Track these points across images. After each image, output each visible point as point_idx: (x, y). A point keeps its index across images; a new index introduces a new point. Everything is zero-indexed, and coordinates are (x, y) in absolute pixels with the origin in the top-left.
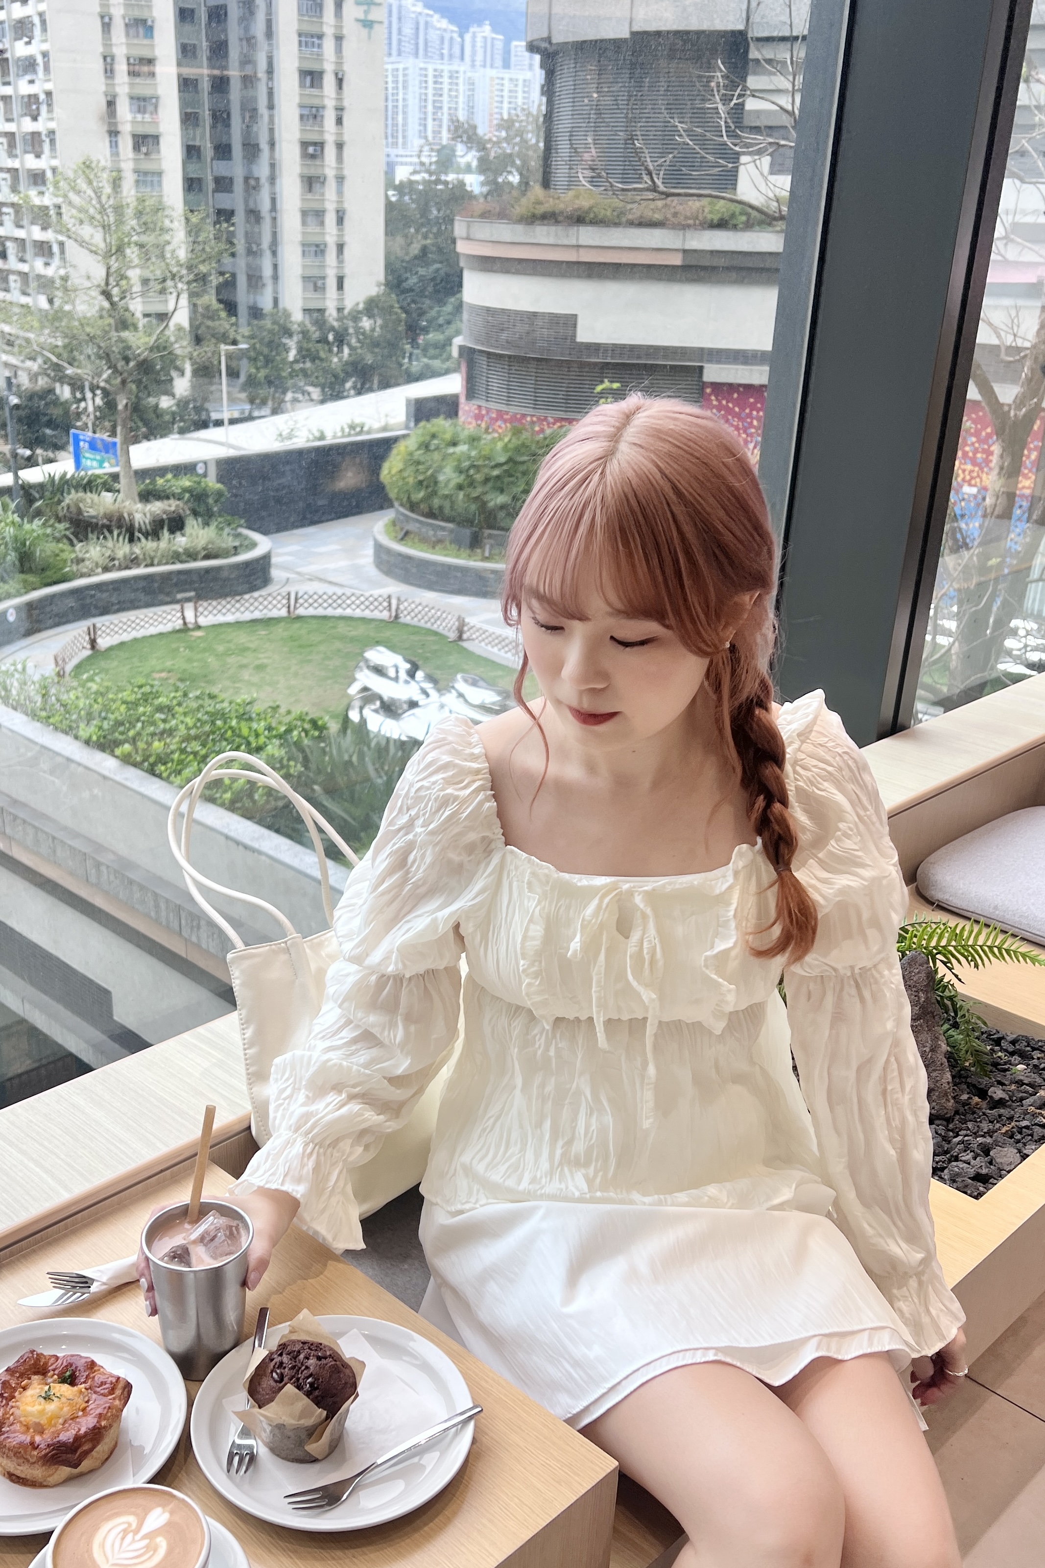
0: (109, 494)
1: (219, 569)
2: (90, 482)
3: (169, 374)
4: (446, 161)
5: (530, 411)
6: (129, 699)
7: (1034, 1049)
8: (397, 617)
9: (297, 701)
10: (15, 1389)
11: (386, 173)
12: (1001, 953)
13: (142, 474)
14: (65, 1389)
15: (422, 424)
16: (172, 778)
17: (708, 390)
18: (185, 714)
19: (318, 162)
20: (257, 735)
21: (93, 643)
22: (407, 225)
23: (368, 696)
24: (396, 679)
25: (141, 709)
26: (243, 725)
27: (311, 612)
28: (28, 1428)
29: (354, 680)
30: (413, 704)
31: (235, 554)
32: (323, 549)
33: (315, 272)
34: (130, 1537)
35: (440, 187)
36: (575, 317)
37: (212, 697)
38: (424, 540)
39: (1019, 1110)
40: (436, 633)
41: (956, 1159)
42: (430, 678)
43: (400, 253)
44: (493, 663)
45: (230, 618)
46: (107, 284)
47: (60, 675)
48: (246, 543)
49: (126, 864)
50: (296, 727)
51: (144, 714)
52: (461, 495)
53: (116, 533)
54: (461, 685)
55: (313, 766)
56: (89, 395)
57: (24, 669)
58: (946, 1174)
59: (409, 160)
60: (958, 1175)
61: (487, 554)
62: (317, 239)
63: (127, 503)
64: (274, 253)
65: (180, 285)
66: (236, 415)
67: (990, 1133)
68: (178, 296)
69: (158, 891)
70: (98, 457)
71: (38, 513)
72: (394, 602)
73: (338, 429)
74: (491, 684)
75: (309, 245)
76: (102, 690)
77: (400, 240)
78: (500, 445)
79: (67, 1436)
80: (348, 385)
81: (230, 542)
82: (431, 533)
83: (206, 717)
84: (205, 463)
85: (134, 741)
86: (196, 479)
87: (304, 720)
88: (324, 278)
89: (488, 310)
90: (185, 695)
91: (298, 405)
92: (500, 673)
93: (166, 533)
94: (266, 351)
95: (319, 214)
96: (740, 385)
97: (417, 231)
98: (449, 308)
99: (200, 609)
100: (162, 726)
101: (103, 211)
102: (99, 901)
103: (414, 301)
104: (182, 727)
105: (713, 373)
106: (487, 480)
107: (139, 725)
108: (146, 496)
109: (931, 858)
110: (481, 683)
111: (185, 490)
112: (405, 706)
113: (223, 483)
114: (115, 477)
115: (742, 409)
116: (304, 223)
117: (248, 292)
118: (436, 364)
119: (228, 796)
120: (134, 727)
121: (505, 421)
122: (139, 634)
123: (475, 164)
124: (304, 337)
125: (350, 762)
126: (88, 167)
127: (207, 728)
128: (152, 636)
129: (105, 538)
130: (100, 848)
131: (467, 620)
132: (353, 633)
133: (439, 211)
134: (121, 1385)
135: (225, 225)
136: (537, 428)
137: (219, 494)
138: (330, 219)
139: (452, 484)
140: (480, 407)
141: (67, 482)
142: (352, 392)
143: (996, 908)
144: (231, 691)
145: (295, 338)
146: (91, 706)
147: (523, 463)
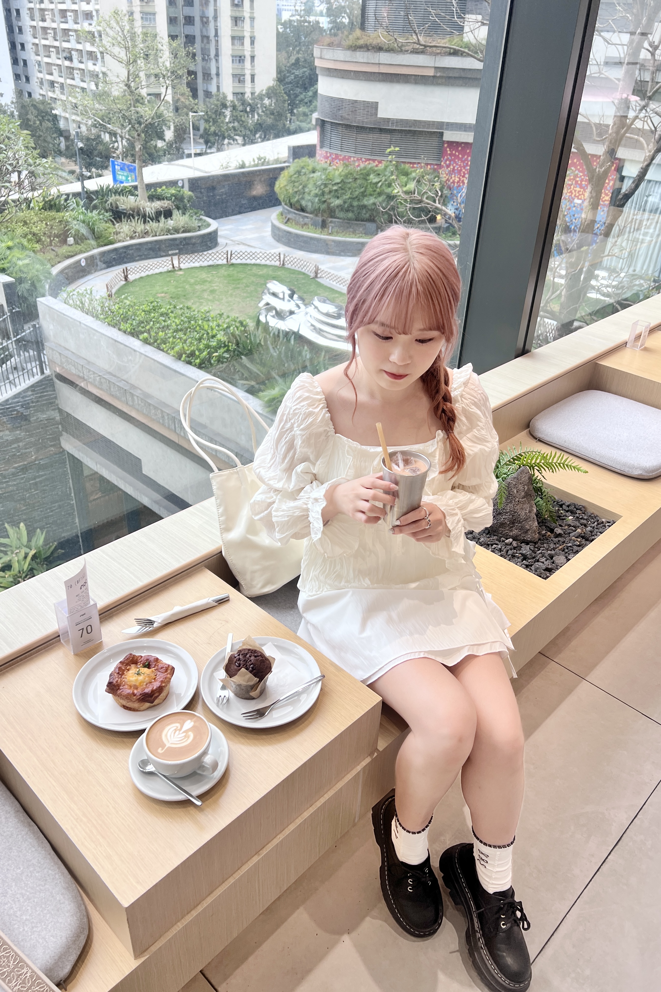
0: (133, 197)
1: (190, 238)
2: (122, 191)
3: (161, 128)
4: (309, 11)
5: (353, 155)
6: (146, 309)
7: (577, 509)
8: (283, 264)
9: (232, 310)
10: (124, 670)
11: (277, 15)
12: (564, 466)
13: (149, 186)
14: (146, 670)
15: (296, 160)
16: (169, 351)
17: (446, 145)
18: (175, 317)
19: (240, 9)
20: (212, 329)
21: (126, 278)
22: (288, 46)
23: (269, 308)
24: (283, 299)
25: (152, 315)
26: (205, 323)
27: (239, 261)
28: (131, 687)
29: (262, 299)
30: (292, 313)
31: (199, 230)
32: (244, 228)
33: (238, 72)
34: (177, 732)
35: (306, 24)
36: (377, 103)
37: (188, 308)
38: (297, 223)
39: (568, 539)
40: (304, 274)
41: (538, 561)
42: (301, 298)
43: (284, 61)
44: (333, 290)
45: (197, 264)
46: (128, 80)
47: (110, 296)
48: (204, 224)
49: (148, 396)
50: (232, 325)
51: (154, 317)
52: (317, 200)
53: (136, 218)
54: (316, 302)
55: (241, 345)
56: (119, 139)
57: (91, 292)
58: (533, 568)
59: (289, 8)
60: (538, 568)
61: (330, 232)
62: (240, 53)
63: (142, 202)
64: (217, 61)
65: (168, 82)
66: (198, 151)
67: (554, 549)
68: (167, 88)
69: (164, 410)
70: (125, 174)
71: (95, 207)
72: (282, 257)
73: (252, 160)
74: (332, 301)
75: (236, 56)
76: (132, 304)
77: (284, 54)
78: (337, 173)
79: (148, 690)
80: (257, 136)
81: (196, 224)
82: (301, 220)
83: (186, 319)
84: (183, 180)
85: (149, 332)
86: (179, 189)
87: (235, 321)
88: (244, 75)
89: (332, 98)
90: (175, 307)
91: (230, 146)
92: (337, 295)
93: (162, 218)
94: (214, 116)
95: (241, 39)
96: (463, 143)
97: (294, 49)
98: (310, 93)
99: (181, 260)
100: (163, 324)
101: (125, 38)
102: (133, 414)
103: (293, 90)
104: (174, 324)
105: (449, 136)
106: (330, 192)
107: (152, 323)
108: (151, 198)
109: (536, 417)
110: (328, 301)
111: (172, 195)
112: (288, 314)
113: (192, 191)
114: (136, 188)
115: (463, 156)
116: (233, 44)
117: (203, 83)
118: (304, 125)
119: (198, 361)
120: (149, 324)
121: (340, 160)
122: (150, 273)
123: (325, 11)
124: (234, 109)
125: (260, 343)
126: (117, 14)
127: (186, 325)
128: (156, 274)
129: (131, 221)
130: (133, 387)
131: (320, 267)
132: (261, 273)
133: (305, 38)
134: (170, 668)
135: (191, 48)
136: (357, 164)
137: (190, 198)
138: (247, 41)
139: (312, 193)
140: (327, 152)
141: (110, 190)
142: (259, 140)
143: (565, 442)
144: (198, 304)
145: (229, 109)
146: (127, 313)
147: (349, 183)
